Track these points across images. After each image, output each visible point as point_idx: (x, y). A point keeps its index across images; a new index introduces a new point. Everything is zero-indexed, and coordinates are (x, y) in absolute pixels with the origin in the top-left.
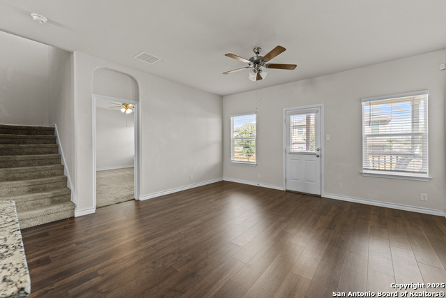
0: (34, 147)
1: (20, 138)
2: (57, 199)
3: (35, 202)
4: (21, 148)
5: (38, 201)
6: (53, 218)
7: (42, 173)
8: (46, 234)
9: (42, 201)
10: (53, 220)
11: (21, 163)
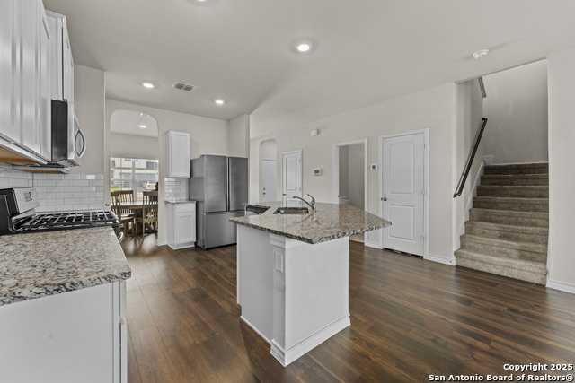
0: (518, 189)
1: (507, 178)
2: (528, 254)
3: (501, 249)
4: (505, 189)
5: (505, 249)
6: (515, 274)
7: (520, 220)
8: (495, 285)
9: (509, 251)
10: (515, 277)
11: (502, 205)
